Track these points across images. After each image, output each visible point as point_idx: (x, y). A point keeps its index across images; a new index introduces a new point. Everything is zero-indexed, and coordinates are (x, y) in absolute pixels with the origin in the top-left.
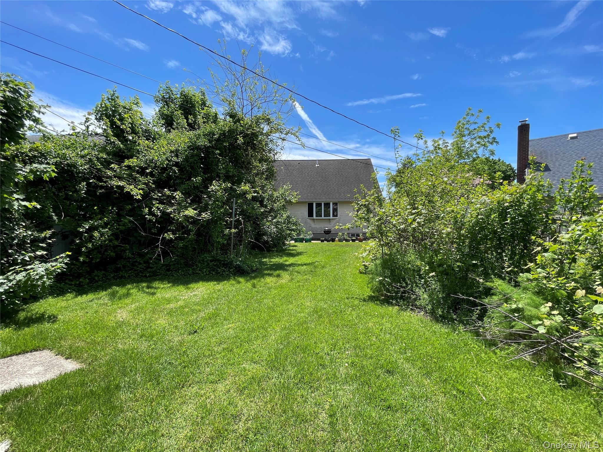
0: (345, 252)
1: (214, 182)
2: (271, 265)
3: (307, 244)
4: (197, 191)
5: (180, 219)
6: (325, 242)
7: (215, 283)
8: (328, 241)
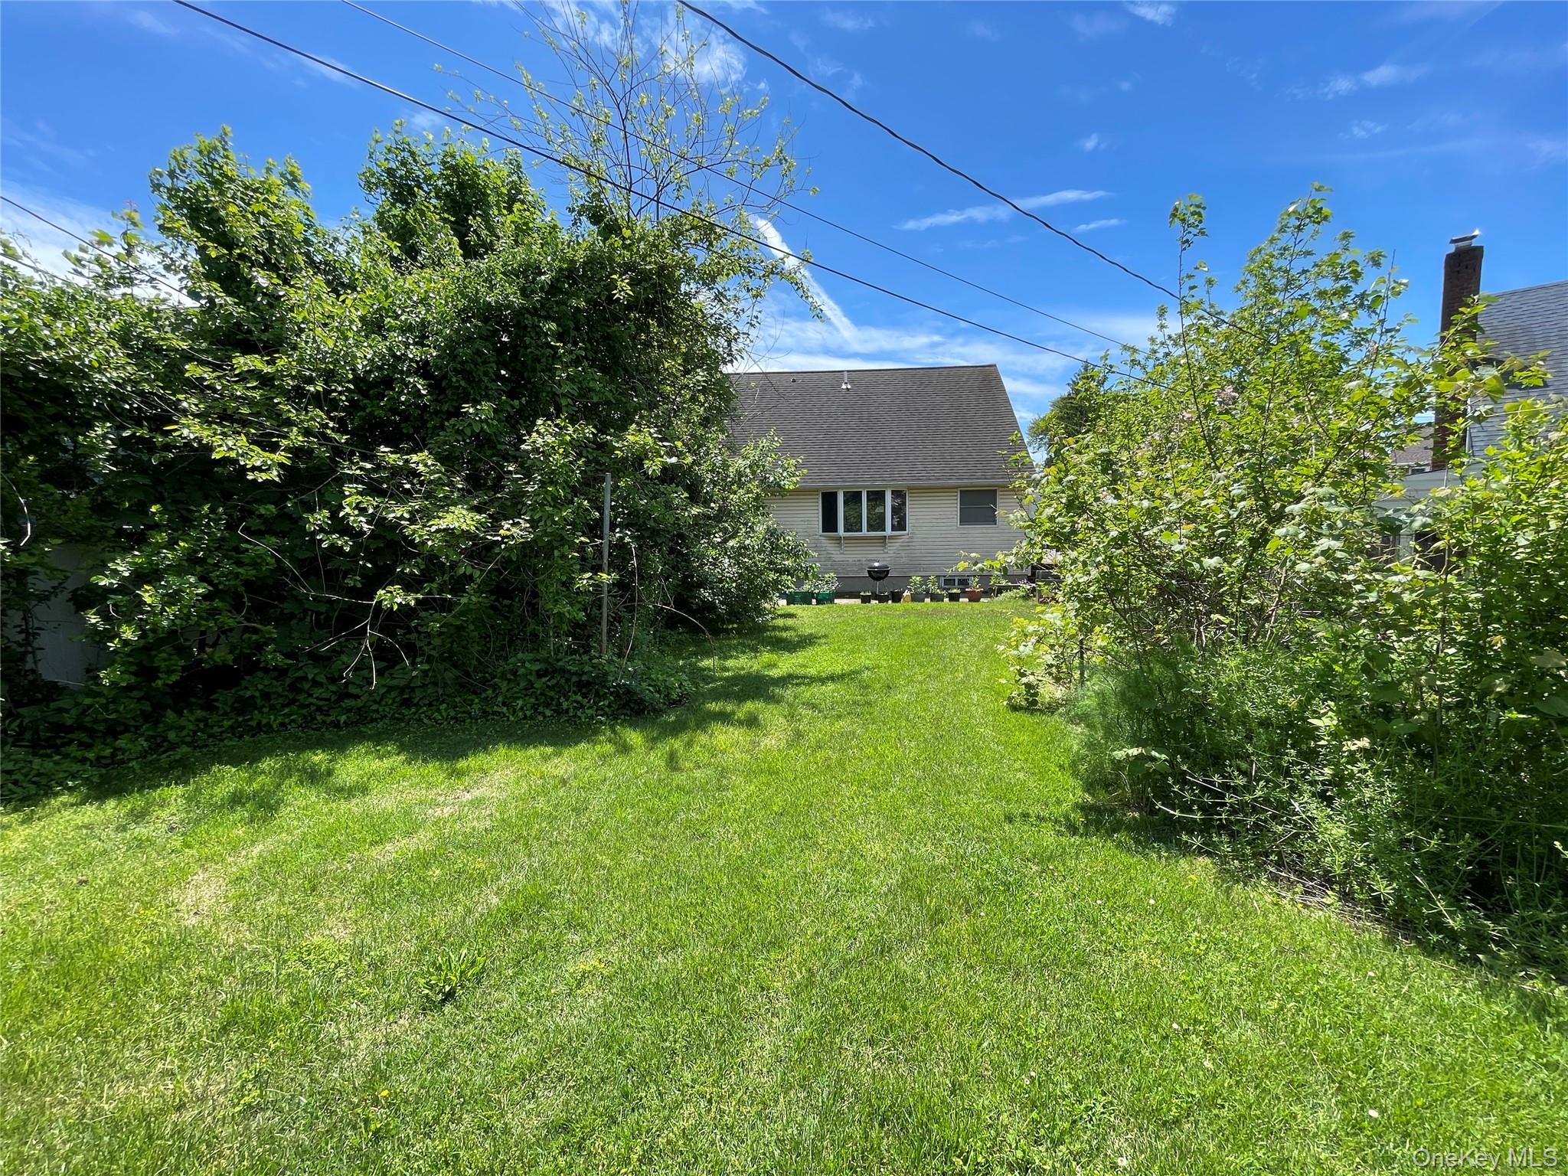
0: (940, 635)
1: (539, 422)
2: (726, 679)
3: (824, 608)
4: (489, 452)
5: (430, 543)
6: (874, 602)
7: (549, 750)
8: (882, 599)
